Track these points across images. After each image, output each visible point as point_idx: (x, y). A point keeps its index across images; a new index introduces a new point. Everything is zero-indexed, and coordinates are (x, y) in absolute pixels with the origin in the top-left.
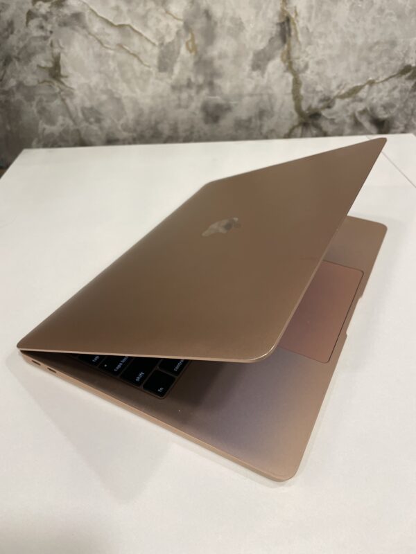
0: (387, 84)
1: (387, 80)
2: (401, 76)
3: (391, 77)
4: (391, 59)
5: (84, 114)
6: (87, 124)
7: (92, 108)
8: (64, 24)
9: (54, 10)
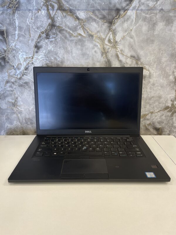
0: (159, 113)
1: (159, 112)
2: (165, 110)
3: (160, 111)
4: (159, 103)
6: (27, 125)
7: (29, 119)
8: (21, 86)
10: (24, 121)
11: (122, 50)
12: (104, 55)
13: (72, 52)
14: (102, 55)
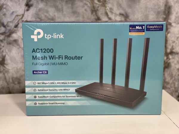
5: (13, 80)
6: (13, 85)
7: (17, 78)
8: (9, 43)
9: (6, 38)
10: (11, 81)
11: (111, 9)
12: (94, 13)
13: (62, 10)
14: (92, 13)
